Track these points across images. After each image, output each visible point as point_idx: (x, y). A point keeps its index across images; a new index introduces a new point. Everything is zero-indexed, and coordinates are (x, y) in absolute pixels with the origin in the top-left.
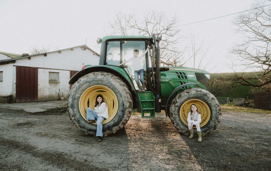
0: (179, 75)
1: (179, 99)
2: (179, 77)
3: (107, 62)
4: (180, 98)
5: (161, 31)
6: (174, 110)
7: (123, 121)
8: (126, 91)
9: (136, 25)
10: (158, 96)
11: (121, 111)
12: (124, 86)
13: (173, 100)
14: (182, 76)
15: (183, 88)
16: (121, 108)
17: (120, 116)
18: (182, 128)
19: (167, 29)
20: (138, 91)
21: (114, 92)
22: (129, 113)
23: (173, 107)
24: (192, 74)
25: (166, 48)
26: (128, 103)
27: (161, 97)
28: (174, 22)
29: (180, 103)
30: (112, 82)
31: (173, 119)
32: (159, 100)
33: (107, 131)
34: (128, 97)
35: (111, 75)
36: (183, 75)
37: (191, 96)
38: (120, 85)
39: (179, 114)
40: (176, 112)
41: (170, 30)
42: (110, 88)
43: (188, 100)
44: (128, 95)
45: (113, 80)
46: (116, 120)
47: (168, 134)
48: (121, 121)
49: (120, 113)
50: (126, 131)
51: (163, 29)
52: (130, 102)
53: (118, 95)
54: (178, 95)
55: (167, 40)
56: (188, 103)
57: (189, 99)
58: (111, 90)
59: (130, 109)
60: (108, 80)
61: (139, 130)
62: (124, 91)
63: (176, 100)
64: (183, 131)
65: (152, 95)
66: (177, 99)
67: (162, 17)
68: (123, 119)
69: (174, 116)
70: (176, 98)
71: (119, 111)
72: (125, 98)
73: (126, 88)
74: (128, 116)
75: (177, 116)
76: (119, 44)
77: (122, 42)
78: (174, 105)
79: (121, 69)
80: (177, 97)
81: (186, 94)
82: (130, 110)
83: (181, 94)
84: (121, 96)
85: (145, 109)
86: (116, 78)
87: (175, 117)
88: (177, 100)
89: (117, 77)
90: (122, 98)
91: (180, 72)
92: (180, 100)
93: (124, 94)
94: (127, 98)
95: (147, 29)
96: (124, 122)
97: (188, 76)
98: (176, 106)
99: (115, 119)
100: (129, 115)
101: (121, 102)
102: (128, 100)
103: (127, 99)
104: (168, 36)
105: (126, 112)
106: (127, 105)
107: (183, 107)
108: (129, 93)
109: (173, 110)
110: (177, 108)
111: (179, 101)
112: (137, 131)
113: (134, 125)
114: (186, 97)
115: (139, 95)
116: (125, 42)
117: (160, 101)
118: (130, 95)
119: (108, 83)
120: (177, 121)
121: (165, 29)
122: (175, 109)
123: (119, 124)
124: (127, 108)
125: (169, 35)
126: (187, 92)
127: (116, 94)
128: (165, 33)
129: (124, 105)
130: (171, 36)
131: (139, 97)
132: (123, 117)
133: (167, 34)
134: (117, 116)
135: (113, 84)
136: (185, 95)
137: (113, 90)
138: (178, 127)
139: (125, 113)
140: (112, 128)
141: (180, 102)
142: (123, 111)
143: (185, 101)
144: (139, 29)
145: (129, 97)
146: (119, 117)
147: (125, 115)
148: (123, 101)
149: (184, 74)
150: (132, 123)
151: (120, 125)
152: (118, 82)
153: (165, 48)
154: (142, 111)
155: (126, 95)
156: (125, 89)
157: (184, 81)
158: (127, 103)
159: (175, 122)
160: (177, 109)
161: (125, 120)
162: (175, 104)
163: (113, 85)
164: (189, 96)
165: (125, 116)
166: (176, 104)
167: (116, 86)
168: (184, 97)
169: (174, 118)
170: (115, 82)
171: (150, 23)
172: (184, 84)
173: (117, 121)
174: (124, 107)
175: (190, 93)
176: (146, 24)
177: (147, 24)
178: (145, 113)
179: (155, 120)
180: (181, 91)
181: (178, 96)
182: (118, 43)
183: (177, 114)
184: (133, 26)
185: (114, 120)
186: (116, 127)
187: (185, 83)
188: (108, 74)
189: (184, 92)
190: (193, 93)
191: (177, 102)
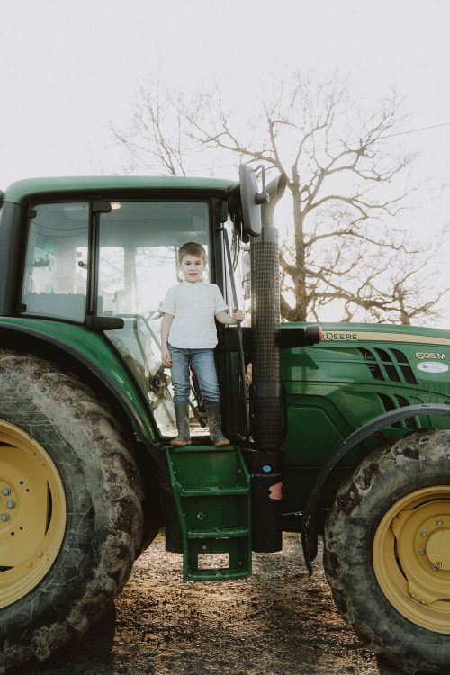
0: (377, 365)
1: (367, 484)
2: (376, 372)
3: (25, 301)
4: (373, 482)
5: (335, 160)
6: (343, 541)
7: (87, 597)
8: (104, 446)
9: (227, 133)
10: (267, 469)
11: (81, 546)
12: (95, 421)
13: (342, 492)
14: (391, 370)
15: (398, 425)
16: (78, 532)
17: (71, 572)
18: (384, 634)
19: (361, 152)
20: (168, 440)
21: (46, 448)
22: (120, 557)
23: (338, 524)
24: (438, 360)
25: (354, 230)
26: (114, 503)
27: (281, 475)
28: (388, 119)
29: (374, 508)
30: (36, 401)
31: (340, 588)
32: (271, 489)
33: (6, 649)
34: (113, 477)
35: (35, 367)
36: (395, 362)
37: (429, 471)
38: (77, 416)
39: (368, 563)
40: (354, 551)
41: (371, 154)
42: (26, 429)
43: (412, 491)
44: (117, 463)
45: (44, 389)
46: (54, 592)
47: (321, 660)
48: (79, 596)
49: (75, 557)
50: (117, 639)
51: (343, 149)
52: (125, 502)
53: (67, 465)
54: (366, 464)
55: (359, 199)
56: (416, 506)
57: (419, 484)
58: (34, 442)
59: (124, 534)
60: (18, 392)
61: (181, 635)
62: (96, 444)
63: (353, 488)
64: (390, 648)
65: (238, 465)
66: (358, 486)
67: (336, 98)
68: (89, 585)
69: (345, 568)
70: (355, 478)
71: (67, 548)
72: (97, 482)
73: (105, 429)
74: (114, 570)
75: (358, 572)
76: (86, 216)
77: (99, 205)
78: (342, 517)
79: (92, 339)
80: (361, 473)
81: (401, 459)
82: (124, 538)
83: (379, 462)
84: (80, 471)
85: (202, 535)
86: (57, 383)
87: (349, 576)
88: (361, 492)
89: (65, 377)
90: (84, 482)
91: (379, 351)
92: (372, 493)
93: (93, 458)
94: (109, 481)
95: (275, 152)
96: (95, 600)
97: (420, 367)
98: (354, 522)
99: (50, 588)
100: (122, 565)
101: (81, 498)
102: (116, 492)
103: (107, 486)
104: (366, 178)
105: (103, 552)
106: (112, 513)
107: (391, 526)
108: (122, 456)
109: (342, 539)
110: (359, 532)
111: (368, 494)
112: (167, 639)
113: (165, 603)
114: (401, 476)
115: (171, 464)
116: (115, 206)
117: (275, 492)
118: (126, 465)
119: (18, 405)
120: (362, 598)
121: (350, 151)
122: (351, 537)
123: (67, 613)
124: (107, 532)
125: (369, 174)
126: (407, 453)
127: (55, 458)
128: (352, 167)
129: (92, 514)
130: (379, 179)
131: (173, 473)
132: (90, 576)
133: (358, 172)
134: (61, 569)
135: (44, 412)
136: (398, 467)
137: (39, 440)
138: (367, 629)
139: (99, 557)
140: (31, 635)
141: (373, 501)
142: (90, 546)
143: (400, 493)
144: (238, 150)
145: (121, 473)
146: (68, 576)
147: (96, 565)
148: (88, 494)
149: (401, 357)
150: (161, 588)
151: (71, 620)
152: (65, 401)
153: (351, 232)
154: (185, 542)
155: (103, 467)
156: (102, 438)
157: (401, 392)
158: (108, 503)
159: (348, 600)
160: (360, 537)
161: (99, 591)
162: (350, 510)
163: (42, 417)
164: (419, 470)
165: (100, 571)
166: (355, 512)
167: (57, 422)
168: (395, 474)
169: (343, 581)
170: (54, 403)
171: (285, 123)
172: (399, 410)
173: (57, 597)
174: (92, 525)
175: (422, 458)
176: (271, 131)
177: (274, 129)
178: (204, 552)
179: (275, 573)
180: (383, 440)
181: (365, 471)
182: (81, 210)
183: (358, 558)
184: (214, 139)
185: (43, 593)
186: (54, 626)
187: (404, 402)
188: (18, 363)
189: (393, 449)
190: (435, 459)
191: (358, 501)
